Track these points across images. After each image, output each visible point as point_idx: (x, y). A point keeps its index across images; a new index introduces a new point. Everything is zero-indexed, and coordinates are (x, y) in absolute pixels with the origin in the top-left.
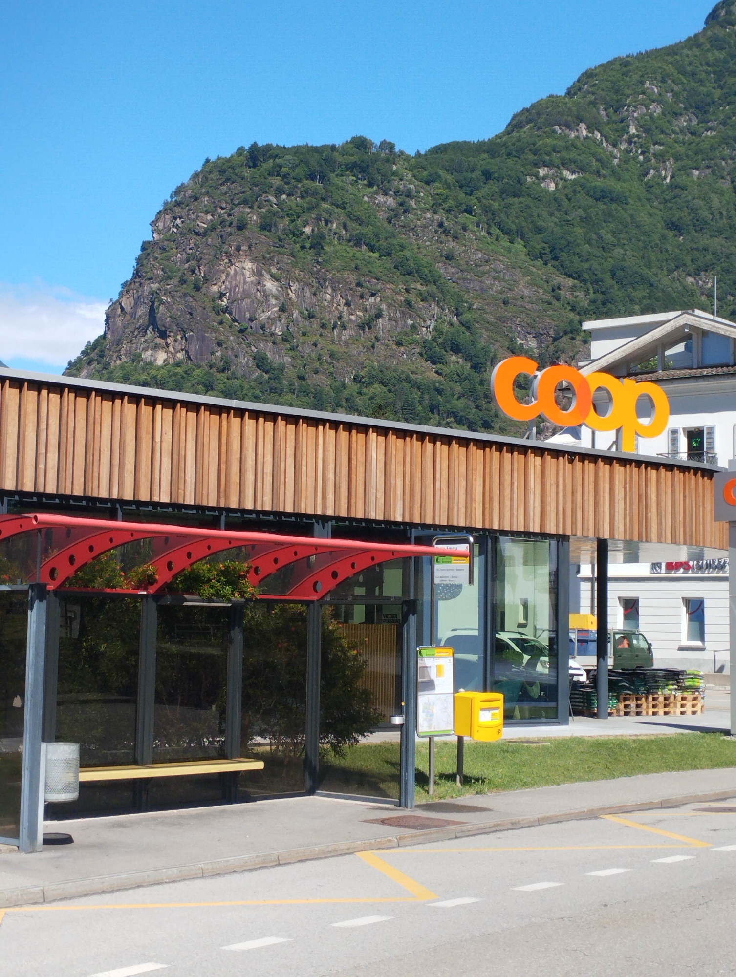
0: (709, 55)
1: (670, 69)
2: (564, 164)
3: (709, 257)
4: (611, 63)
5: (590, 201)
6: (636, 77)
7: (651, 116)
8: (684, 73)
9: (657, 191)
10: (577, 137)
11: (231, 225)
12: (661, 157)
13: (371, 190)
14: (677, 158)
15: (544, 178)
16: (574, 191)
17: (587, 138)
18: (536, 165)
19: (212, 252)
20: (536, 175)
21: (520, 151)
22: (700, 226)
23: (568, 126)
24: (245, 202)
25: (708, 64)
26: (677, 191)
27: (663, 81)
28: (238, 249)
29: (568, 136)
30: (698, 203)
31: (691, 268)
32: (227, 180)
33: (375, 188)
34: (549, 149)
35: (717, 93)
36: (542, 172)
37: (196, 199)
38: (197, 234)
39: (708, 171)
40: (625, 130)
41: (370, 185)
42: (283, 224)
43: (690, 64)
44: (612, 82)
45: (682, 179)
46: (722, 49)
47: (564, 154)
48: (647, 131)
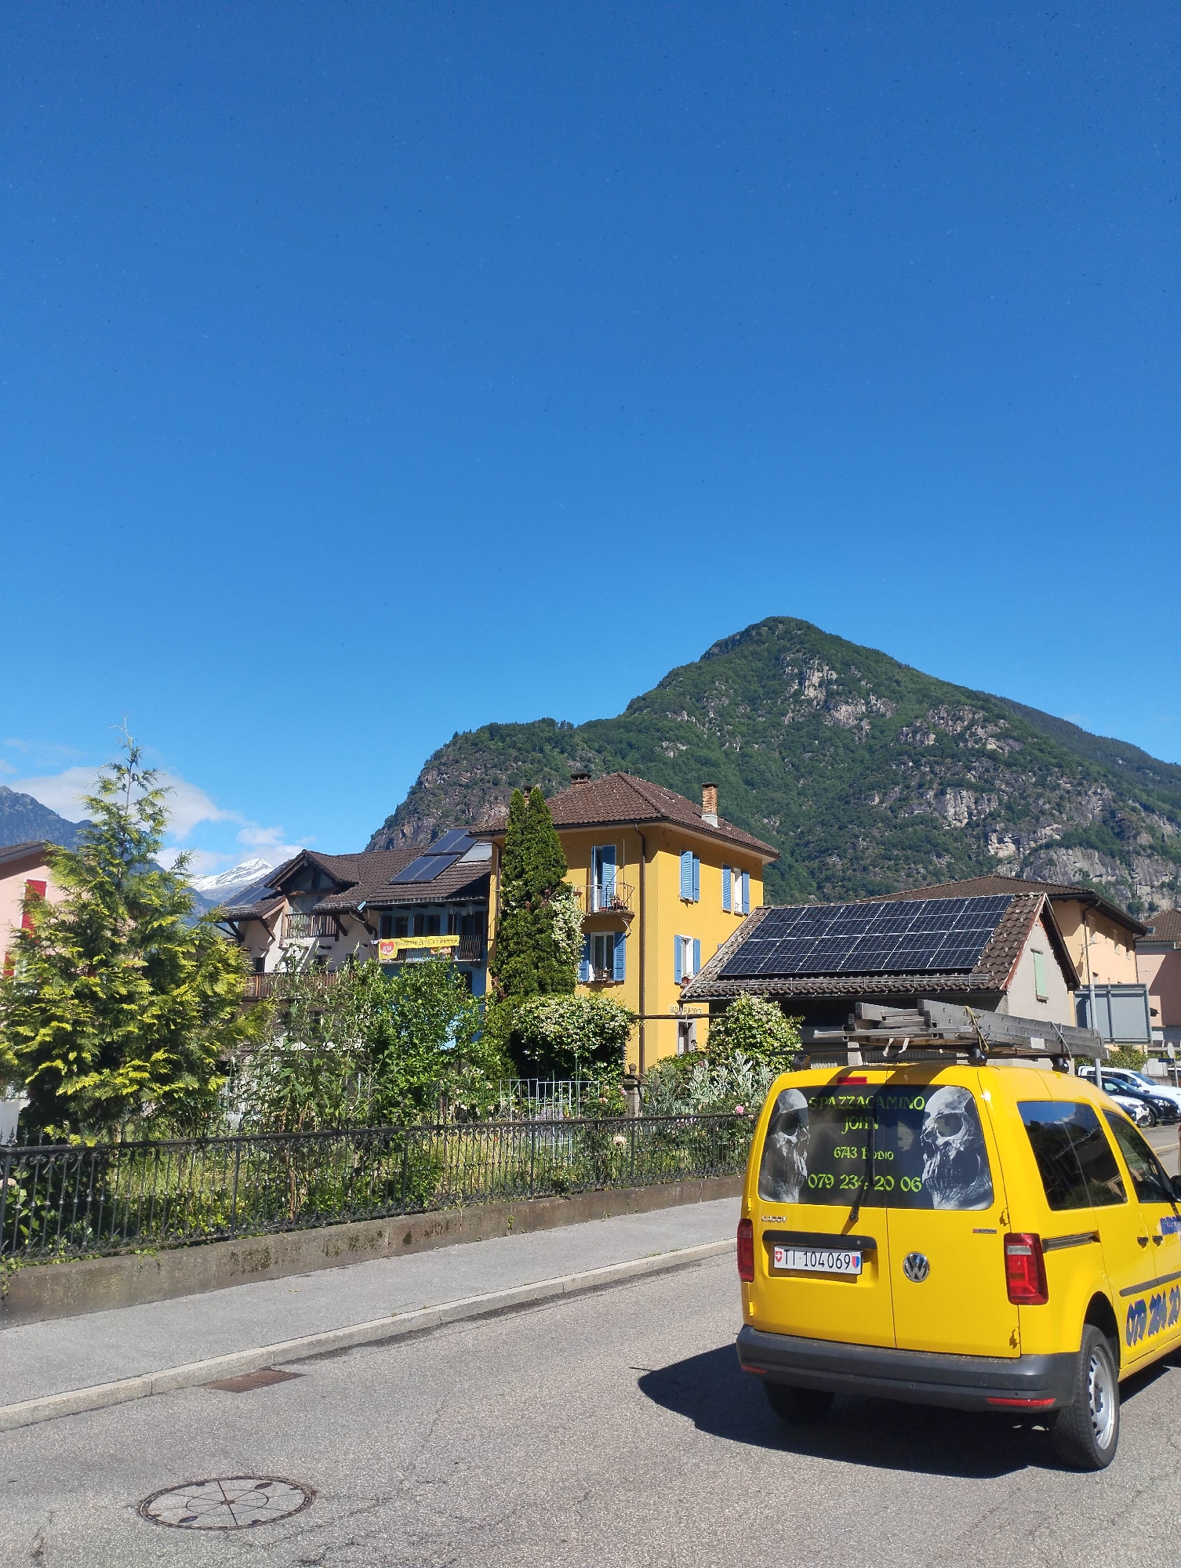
0: (753, 664)
1: (730, 673)
2: (678, 739)
3: (776, 805)
4: (689, 666)
5: (699, 766)
6: (708, 678)
7: (723, 705)
8: (738, 676)
9: (732, 757)
10: (682, 720)
11: (488, 782)
12: (732, 734)
13: (562, 756)
14: (743, 736)
15: (666, 749)
16: (688, 759)
17: (688, 721)
18: (660, 739)
19: (477, 800)
20: (662, 747)
21: (647, 730)
22: (767, 784)
23: (675, 713)
24: (495, 766)
25: (752, 670)
26: (747, 758)
27: (727, 682)
28: (496, 798)
29: (676, 719)
30: (763, 767)
31: (766, 813)
32: (480, 750)
33: (566, 755)
34: (667, 729)
35: (761, 691)
36: (664, 744)
37: (457, 762)
38: (461, 785)
39: (764, 745)
40: (706, 714)
41: (562, 752)
42: (523, 782)
43: (742, 670)
44: (692, 680)
45: (748, 750)
46: (760, 660)
47: (677, 732)
48: (721, 716)
